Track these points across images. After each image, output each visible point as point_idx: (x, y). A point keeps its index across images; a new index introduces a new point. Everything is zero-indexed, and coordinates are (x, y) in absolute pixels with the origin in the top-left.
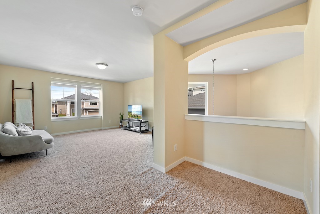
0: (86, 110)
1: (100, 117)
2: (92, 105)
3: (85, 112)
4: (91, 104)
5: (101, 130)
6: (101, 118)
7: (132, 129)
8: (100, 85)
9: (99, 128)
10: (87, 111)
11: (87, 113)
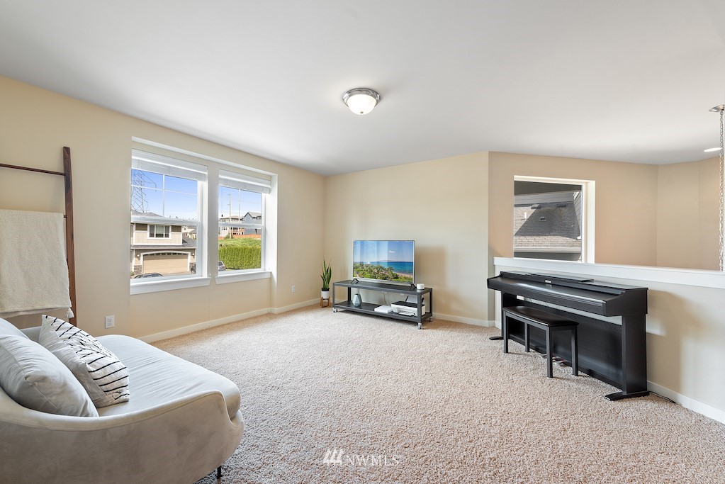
0: (139, 251)
1: (268, 276)
2: (155, 238)
3: (136, 257)
4: (152, 235)
5: (270, 316)
6: (271, 278)
7: (377, 310)
8: (270, 178)
9: (265, 310)
10: (142, 254)
11: (142, 258)
